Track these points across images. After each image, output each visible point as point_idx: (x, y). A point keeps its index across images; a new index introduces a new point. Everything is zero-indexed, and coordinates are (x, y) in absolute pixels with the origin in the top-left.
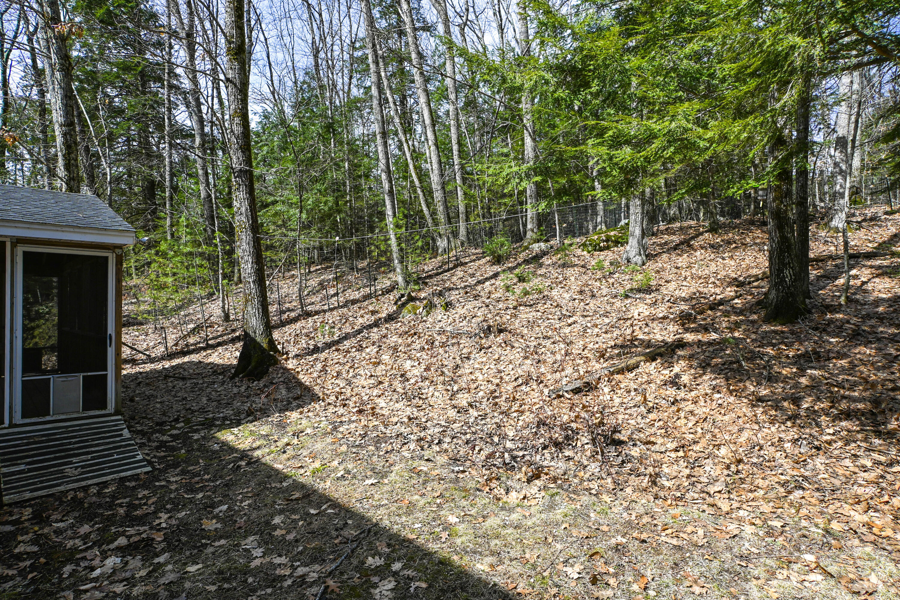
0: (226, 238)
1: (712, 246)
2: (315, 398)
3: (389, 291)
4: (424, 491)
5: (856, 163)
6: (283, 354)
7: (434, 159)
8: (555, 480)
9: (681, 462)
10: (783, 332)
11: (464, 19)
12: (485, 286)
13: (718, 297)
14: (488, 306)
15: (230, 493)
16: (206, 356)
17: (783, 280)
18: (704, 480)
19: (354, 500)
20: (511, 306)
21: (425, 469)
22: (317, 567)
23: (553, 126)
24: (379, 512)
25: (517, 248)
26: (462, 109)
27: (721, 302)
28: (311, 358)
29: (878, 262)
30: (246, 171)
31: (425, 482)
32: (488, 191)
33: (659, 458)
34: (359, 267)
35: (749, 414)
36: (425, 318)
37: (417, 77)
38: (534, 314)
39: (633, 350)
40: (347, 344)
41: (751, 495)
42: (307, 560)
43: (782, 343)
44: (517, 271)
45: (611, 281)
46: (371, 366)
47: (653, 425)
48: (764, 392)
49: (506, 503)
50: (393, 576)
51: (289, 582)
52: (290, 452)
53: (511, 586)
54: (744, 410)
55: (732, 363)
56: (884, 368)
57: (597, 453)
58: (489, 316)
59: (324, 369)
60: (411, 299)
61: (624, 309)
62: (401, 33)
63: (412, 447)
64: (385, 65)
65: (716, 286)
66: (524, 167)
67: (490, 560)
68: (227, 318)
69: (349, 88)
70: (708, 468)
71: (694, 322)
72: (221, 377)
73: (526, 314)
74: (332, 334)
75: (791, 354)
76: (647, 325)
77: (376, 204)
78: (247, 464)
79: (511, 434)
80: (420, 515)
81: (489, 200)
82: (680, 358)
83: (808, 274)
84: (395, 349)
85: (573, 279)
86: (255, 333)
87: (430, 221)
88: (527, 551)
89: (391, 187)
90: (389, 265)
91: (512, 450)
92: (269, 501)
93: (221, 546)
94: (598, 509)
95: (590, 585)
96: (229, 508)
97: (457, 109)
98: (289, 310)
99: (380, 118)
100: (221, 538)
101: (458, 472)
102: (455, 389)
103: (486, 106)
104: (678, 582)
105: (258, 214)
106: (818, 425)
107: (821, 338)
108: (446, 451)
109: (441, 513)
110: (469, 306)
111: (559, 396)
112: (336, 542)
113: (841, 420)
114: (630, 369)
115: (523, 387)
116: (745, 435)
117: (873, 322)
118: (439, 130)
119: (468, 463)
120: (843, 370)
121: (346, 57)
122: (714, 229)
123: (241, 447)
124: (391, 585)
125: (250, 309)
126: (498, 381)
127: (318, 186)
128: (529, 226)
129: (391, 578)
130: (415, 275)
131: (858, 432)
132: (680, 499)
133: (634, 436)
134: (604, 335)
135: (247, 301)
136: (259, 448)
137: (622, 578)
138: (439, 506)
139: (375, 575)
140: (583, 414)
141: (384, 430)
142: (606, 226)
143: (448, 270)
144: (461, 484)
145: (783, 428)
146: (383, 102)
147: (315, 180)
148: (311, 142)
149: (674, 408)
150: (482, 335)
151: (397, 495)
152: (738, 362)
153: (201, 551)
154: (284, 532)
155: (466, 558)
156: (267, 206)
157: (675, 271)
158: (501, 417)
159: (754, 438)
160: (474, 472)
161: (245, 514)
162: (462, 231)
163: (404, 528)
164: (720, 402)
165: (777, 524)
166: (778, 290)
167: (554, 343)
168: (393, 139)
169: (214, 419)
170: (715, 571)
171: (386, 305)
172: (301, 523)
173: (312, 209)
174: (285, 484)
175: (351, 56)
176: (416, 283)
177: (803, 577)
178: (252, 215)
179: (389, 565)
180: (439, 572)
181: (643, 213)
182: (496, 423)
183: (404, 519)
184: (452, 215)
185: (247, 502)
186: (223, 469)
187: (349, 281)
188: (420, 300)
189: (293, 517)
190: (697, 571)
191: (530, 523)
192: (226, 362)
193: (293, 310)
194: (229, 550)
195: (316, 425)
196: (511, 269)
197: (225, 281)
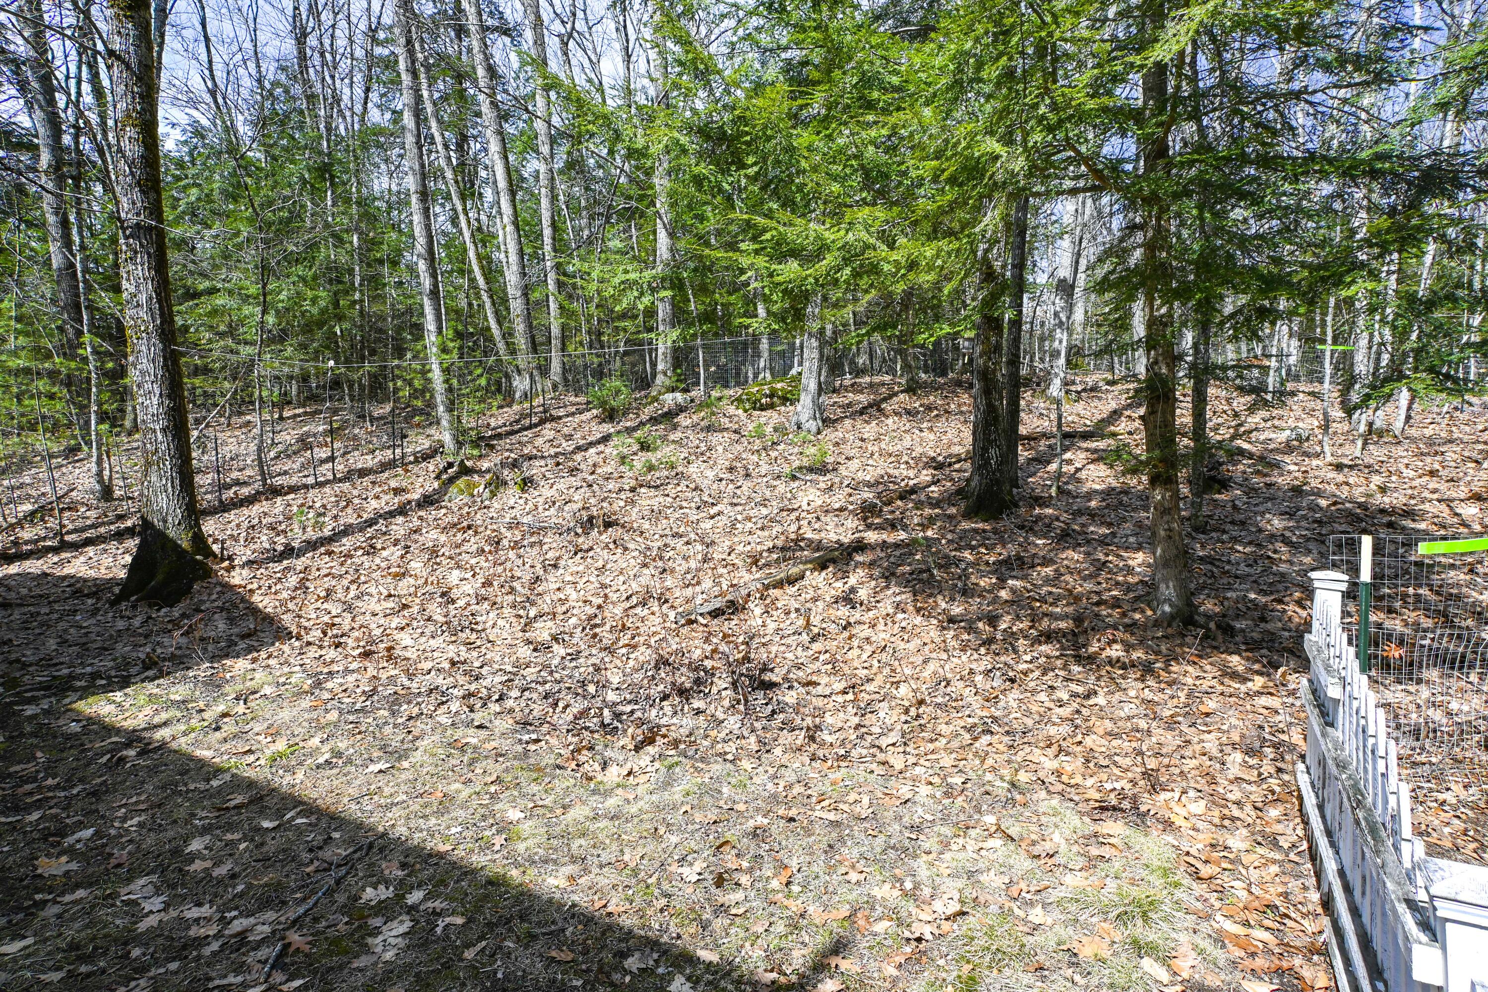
0: (107, 346)
1: (908, 412)
2: (282, 634)
3: (427, 456)
4: (470, 775)
5: (1079, 315)
6: (223, 560)
7: (512, 247)
8: (676, 743)
9: (850, 708)
10: (984, 531)
11: (569, 26)
12: (587, 454)
13: (911, 483)
14: (590, 486)
15: (102, 808)
16: (61, 563)
17: (987, 462)
18: (876, 730)
19: (345, 800)
20: (627, 487)
21: (474, 741)
22: (270, 915)
23: (702, 218)
24: (390, 815)
25: (641, 398)
26: (561, 172)
27: (913, 491)
28: (279, 567)
29: (1093, 445)
30: (150, 228)
31: (472, 762)
32: (597, 306)
33: (821, 704)
34: (375, 414)
35: (938, 640)
36: (487, 503)
37: (485, 108)
38: (661, 499)
39: (798, 554)
40: (347, 543)
41: (931, 746)
42: (252, 905)
43: (983, 545)
44: (639, 434)
45: (774, 454)
46: (389, 579)
47: (817, 659)
48: (957, 610)
49: (601, 783)
50: (408, 913)
51: (215, 946)
52: (229, 727)
53: (597, 905)
54: (932, 634)
55: (921, 571)
56: (1091, 576)
57: (739, 702)
58: (593, 501)
59: (302, 586)
60: (465, 471)
61: (789, 495)
62: (461, 31)
63: (454, 709)
64: (428, 78)
65: (909, 467)
66: (648, 274)
67: (570, 869)
68: (107, 493)
69: (365, 108)
70: (882, 714)
71: (879, 516)
72: (90, 601)
73: (648, 499)
74: (321, 526)
75: (992, 560)
76: (818, 518)
77: (409, 310)
78: (139, 754)
79: (615, 680)
80: (461, 813)
81: (599, 320)
82: (858, 565)
83: (1016, 455)
84: (434, 552)
85: (720, 449)
86: (165, 521)
87: (501, 346)
88: (627, 850)
89: (435, 285)
90: (428, 414)
91: (615, 704)
92: (181, 813)
93: (75, 902)
94: (733, 781)
95: (713, 889)
96: (96, 833)
97: (551, 170)
98: (237, 483)
99: (417, 167)
100: (77, 886)
101: (527, 743)
102: (532, 614)
103: (600, 173)
104: (831, 869)
105: (175, 309)
106: (1015, 651)
107: (1026, 539)
108: (511, 711)
109: (496, 807)
110: (562, 485)
111: (691, 622)
112: (308, 870)
113: (1040, 643)
114: (791, 581)
115: (638, 610)
116: (932, 667)
117: (1084, 519)
118: (522, 201)
119: (545, 728)
120: (1047, 581)
121: (359, 53)
122: (911, 389)
123: (129, 724)
124: (404, 928)
125: (154, 478)
126: (600, 601)
127: (300, 270)
128: (660, 367)
129: (404, 917)
130: (473, 433)
131: (1057, 658)
132: (844, 757)
133: (791, 676)
134: (759, 532)
135: (148, 464)
136: (165, 724)
137: (758, 873)
138: (494, 797)
139: (376, 915)
140: (723, 647)
141: (407, 683)
142: (772, 374)
143: (530, 427)
144: (532, 761)
145: (976, 656)
146: (423, 141)
147: (293, 260)
148: (287, 192)
149: (846, 634)
150: (580, 531)
151: (424, 784)
152: (929, 570)
153: (32, 914)
154: (208, 864)
155: (532, 872)
156: (196, 295)
157: (860, 443)
158: (601, 655)
159: (941, 670)
160: (553, 741)
161: (131, 841)
162: (556, 366)
163: (433, 836)
164: (903, 624)
165: (957, 780)
166: (981, 475)
167: (688, 543)
168: (443, 205)
169: (71, 677)
170: (878, 850)
171: (421, 480)
172: (242, 846)
173: (287, 310)
174: (215, 783)
175: (369, 54)
176: (475, 444)
177: (981, 845)
178: (161, 308)
179: (403, 897)
180: (486, 897)
181: (821, 359)
182: (593, 665)
183: (433, 821)
184: (540, 339)
185: (135, 821)
186: (88, 765)
187: (355, 438)
188: (480, 473)
189: (229, 836)
190: (855, 852)
191: (634, 810)
192: (103, 573)
193: (245, 484)
194: (93, 907)
195: (282, 680)
196: (630, 431)
197: (104, 427)
